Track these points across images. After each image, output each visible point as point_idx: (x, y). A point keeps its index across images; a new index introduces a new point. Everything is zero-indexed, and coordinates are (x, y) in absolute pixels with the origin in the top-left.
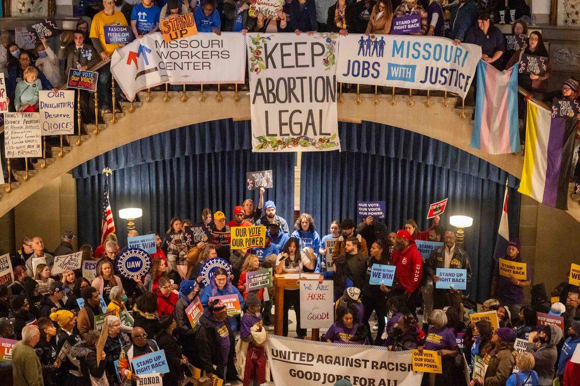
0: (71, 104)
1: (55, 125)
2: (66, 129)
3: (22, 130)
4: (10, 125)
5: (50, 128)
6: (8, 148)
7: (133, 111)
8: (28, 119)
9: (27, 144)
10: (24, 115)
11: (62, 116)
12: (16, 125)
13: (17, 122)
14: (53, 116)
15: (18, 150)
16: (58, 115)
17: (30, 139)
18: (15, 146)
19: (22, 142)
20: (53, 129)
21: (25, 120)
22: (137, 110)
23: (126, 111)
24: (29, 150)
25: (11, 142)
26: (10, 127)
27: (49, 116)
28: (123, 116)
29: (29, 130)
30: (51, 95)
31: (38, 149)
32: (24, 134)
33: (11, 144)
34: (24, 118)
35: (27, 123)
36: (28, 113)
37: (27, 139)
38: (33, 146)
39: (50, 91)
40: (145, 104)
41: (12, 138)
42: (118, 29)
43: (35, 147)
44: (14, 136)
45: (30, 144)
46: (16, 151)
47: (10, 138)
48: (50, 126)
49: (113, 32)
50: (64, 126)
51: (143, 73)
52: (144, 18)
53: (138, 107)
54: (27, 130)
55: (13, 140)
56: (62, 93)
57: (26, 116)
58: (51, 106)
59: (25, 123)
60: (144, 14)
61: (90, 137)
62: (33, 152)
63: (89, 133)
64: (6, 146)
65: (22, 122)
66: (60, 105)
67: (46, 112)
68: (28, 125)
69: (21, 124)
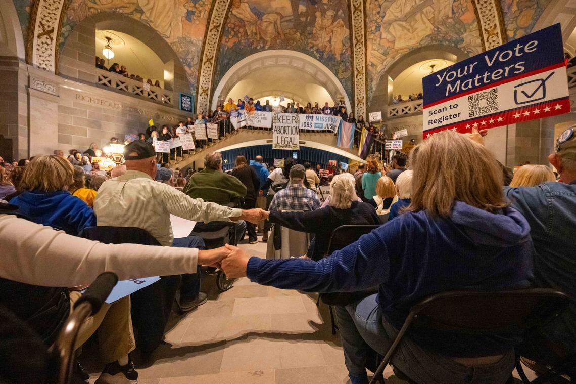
2: (215, 138)
7: (237, 135)
11: (214, 132)
23: (234, 134)
28: (233, 136)
40: (241, 133)
50: (214, 136)
51: (240, 122)
53: (238, 133)
56: (214, 125)
61: (222, 142)
63: (222, 140)
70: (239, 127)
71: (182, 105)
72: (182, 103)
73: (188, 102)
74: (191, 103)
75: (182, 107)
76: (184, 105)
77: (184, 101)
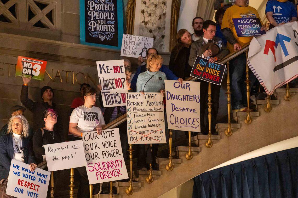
0: (197, 98)
1: (182, 120)
2: (192, 125)
3: (146, 113)
4: (132, 106)
5: (177, 122)
6: (131, 133)
7: (270, 110)
8: (151, 100)
9: (149, 129)
10: (147, 95)
11: (189, 110)
12: (139, 107)
13: (140, 104)
14: (179, 109)
15: (141, 135)
16: (184, 109)
17: (153, 123)
18: (137, 130)
19: (146, 126)
20: (180, 124)
21: (148, 101)
22: (274, 109)
23: (262, 110)
24: (153, 135)
25: (133, 127)
26: (132, 109)
27: (176, 108)
28: (258, 115)
29: (153, 113)
30: (177, 85)
31: (162, 134)
32: (147, 117)
33: (133, 129)
34: (147, 99)
35: (150, 105)
36: (152, 93)
37: (150, 123)
38: (156, 131)
39: (175, 81)
40: (284, 103)
41: (134, 122)
42: (248, 21)
43: (159, 132)
44: (136, 119)
45: (153, 128)
46: (139, 136)
47: (132, 121)
48: (177, 120)
49: (242, 24)
50: (191, 121)
51: (282, 66)
52: (279, 12)
53: (275, 105)
54: (151, 113)
55: (135, 123)
56: (188, 85)
57: (149, 97)
58: (177, 98)
59: (148, 105)
60: (279, 8)
61: (221, 138)
62: (157, 138)
63: (220, 134)
64: (128, 131)
65: (145, 104)
66: (186, 97)
67: (172, 104)
68: (152, 107)
69: (144, 106)
70: (279, 83)
71: (87, 26)
72: (87, 19)
73: (105, 15)
74: (116, 16)
75: (88, 31)
76: (92, 25)
77: (93, 14)
